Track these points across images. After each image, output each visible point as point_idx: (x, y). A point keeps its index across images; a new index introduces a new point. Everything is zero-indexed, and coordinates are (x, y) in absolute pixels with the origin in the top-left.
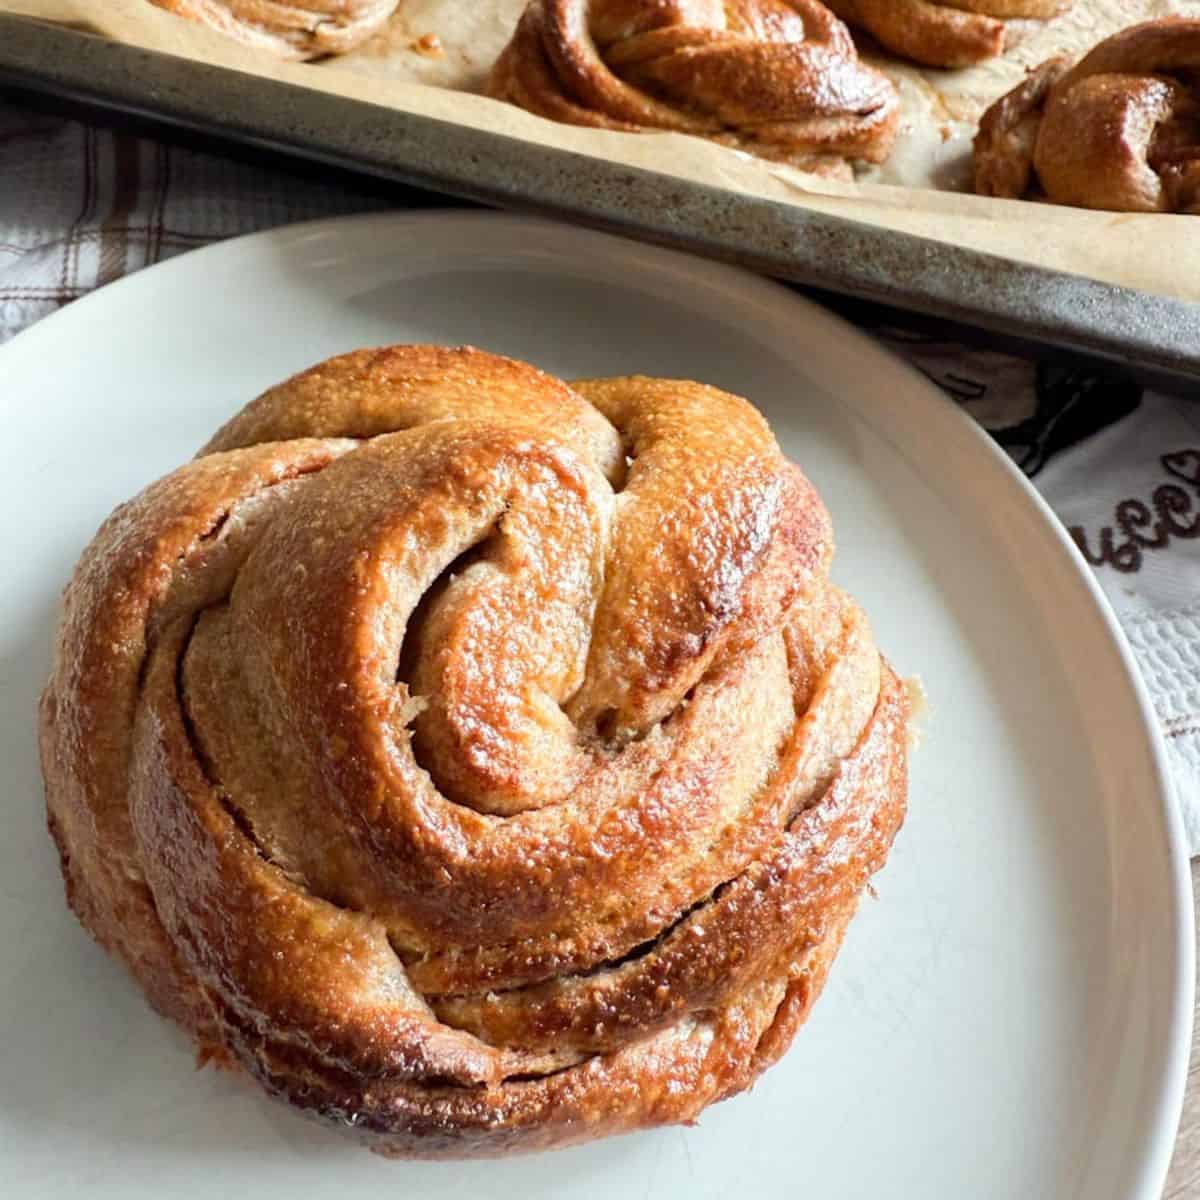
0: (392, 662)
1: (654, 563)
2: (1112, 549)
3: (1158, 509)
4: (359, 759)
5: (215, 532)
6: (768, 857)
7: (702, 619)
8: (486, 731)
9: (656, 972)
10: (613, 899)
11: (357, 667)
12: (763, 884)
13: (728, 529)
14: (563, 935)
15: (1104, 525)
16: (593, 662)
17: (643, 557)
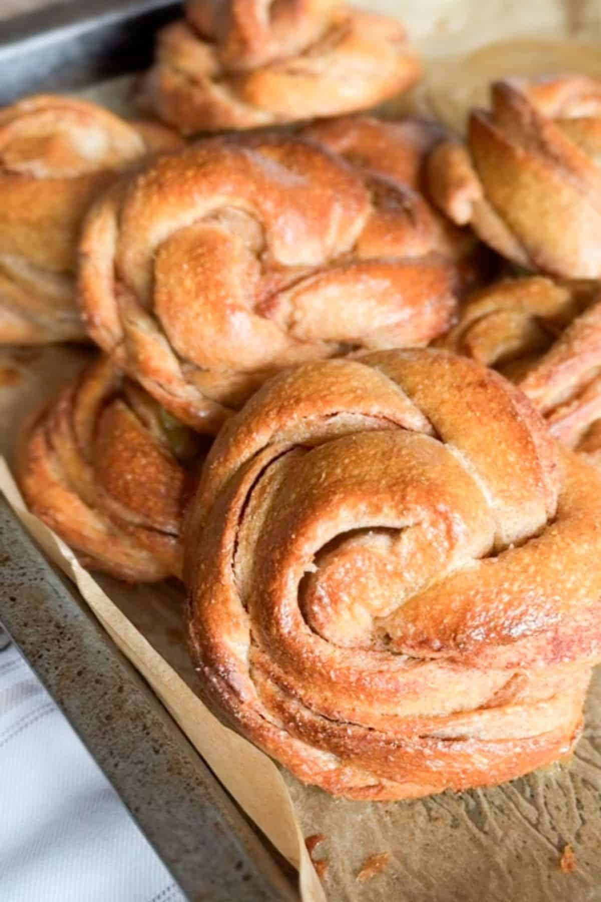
0: (317, 545)
1: (451, 602)
4: (278, 566)
6: (399, 736)
7: (448, 640)
8: (326, 600)
9: (324, 729)
11: (303, 535)
12: (388, 742)
13: (499, 618)
14: (303, 687)
16: (395, 613)
17: (450, 595)
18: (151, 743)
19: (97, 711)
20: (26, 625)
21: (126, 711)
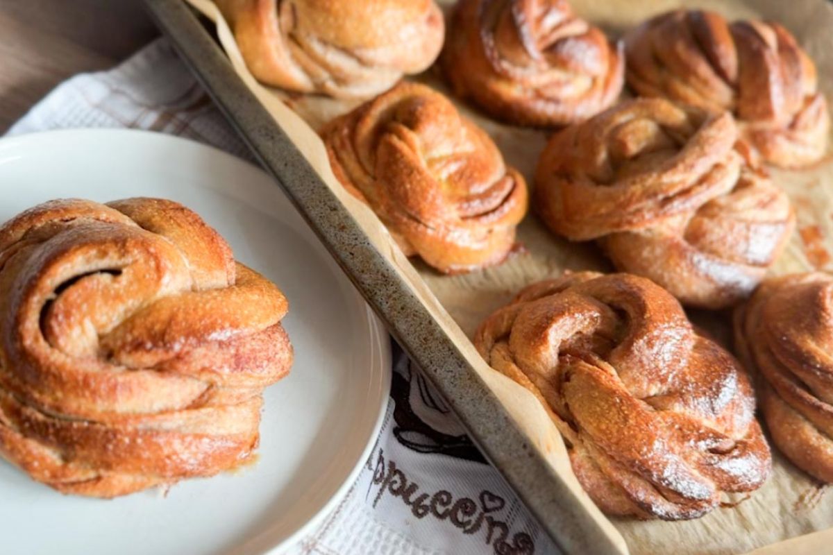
2: (420, 503)
3: (455, 505)
5: (67, 221)
10: (59, 394)
14: (38, 391)
15: (428, 493)
17: (160, 311)
18: (455, 360)
19: (417, 334)
20: (363, 272)
21: (436, 337)
